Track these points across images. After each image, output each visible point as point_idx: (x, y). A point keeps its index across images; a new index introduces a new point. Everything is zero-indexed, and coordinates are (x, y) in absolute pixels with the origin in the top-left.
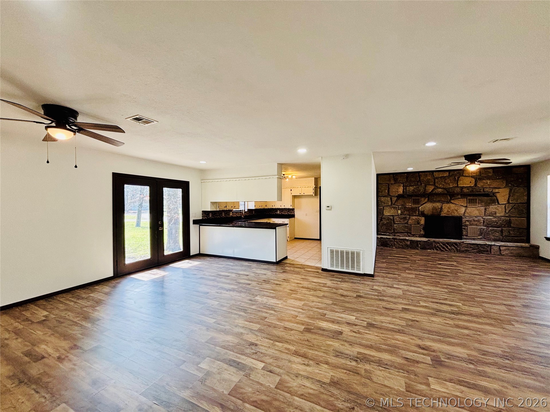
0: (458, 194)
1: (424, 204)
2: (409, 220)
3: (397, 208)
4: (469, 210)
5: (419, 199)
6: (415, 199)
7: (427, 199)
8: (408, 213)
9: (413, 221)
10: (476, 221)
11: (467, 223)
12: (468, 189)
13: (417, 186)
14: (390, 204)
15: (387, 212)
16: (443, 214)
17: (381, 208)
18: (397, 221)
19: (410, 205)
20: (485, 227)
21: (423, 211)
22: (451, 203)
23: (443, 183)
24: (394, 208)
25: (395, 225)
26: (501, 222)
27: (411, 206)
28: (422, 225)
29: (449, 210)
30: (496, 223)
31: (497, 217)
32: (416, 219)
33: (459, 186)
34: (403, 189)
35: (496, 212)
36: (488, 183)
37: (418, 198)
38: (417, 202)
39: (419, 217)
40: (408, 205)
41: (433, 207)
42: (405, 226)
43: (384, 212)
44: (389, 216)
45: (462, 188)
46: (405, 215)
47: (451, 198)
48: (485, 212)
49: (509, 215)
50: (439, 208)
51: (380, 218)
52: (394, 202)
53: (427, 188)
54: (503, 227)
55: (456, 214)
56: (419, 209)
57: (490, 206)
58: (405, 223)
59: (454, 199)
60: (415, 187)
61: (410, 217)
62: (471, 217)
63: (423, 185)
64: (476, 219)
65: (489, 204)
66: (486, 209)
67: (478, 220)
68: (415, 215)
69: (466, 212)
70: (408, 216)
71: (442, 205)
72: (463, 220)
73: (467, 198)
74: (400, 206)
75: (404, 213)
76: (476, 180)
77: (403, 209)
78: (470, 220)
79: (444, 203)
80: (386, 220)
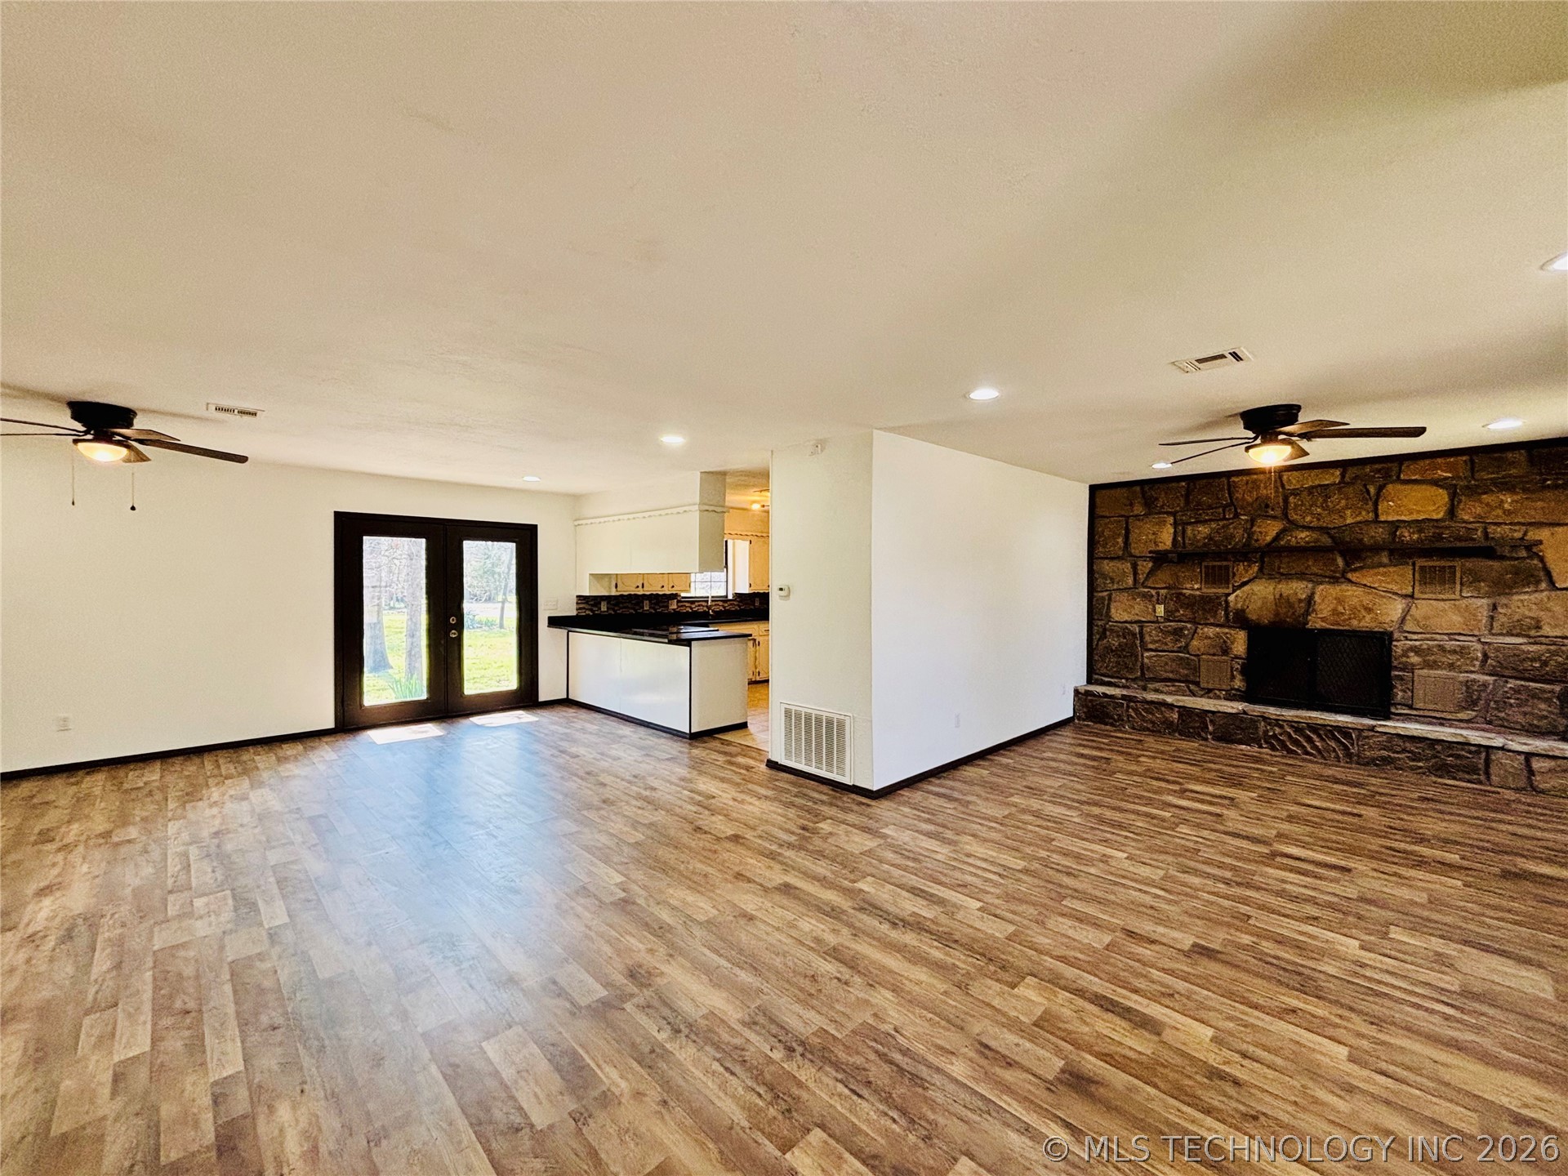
0: (1376, 549)
1: (1245, 584)
2: (1192, 639)
3: (1152, 596)
4: (1423, 608)
5: (1227, 568)
6: (1214, 567)
7: (1256, 567)
8: (1189, 613)
9: (1209, 641)
10: (1454, 652)
11: (1414, 659)
12: (1420, 531)
13: (1221, 523)
14: (1130, 581)
15: (1120, 611)
16: (1315, 622)
17: (1103, 598)
18: (1154, 642)
19: (1196, 586)
20: (1490, 679)
21: (1243, 611)
22: (1350, 581)
23: (1319, 510)
24: (1145, 596)
25: (1146, 654)
26: (1560, 659)
27: (1199, 589)
28: (1237, 657)
29: (1341, 609)
30: (1537, 665)
31: (1543, 640)
32: (1218, 635)
33: (1382, 518)
34: (1175, 533)
35: (1538, 621)
36: (1506, 506)
37: (1225, 563)
38: (1220, 576)
39: (1226, 630)
40: (1189, 586)
41: (1277, 596)
42: (1182, 658)
43: (1113, 611)
44: (1126, 622)
45: (1395, 525)
46: (1181, 621)
47: (1347, 564)
48: (1492, 618)
50: (1300, 601)
51: (1101, 630)
52: (1141, 577)
53: (1254, 528)
55: (1366, 623)
56: (1227, 602)
57: (1516, 597)
58: (1180, 647)
59: (1361, 568)
60: (1214, 525)
61: (1196, 628)
62: (1428, 636)
63: (1243, 517)
64: (1450, 645)
65: (1511, 588)
66: (1494, 607)
67: (1458, 649)
68: (1212, 621)
69: (1408, 617)
70: (1189, 626)
71: (1313, 588)
72: (1396, 646)
73: (1414, 564)
74: (1163, 592)
75: (1177, 614)
76: (1453, 496)
77: (1172, 600)
78: (1425, 647)
79: (1321, 583)
80: (1118, 636)
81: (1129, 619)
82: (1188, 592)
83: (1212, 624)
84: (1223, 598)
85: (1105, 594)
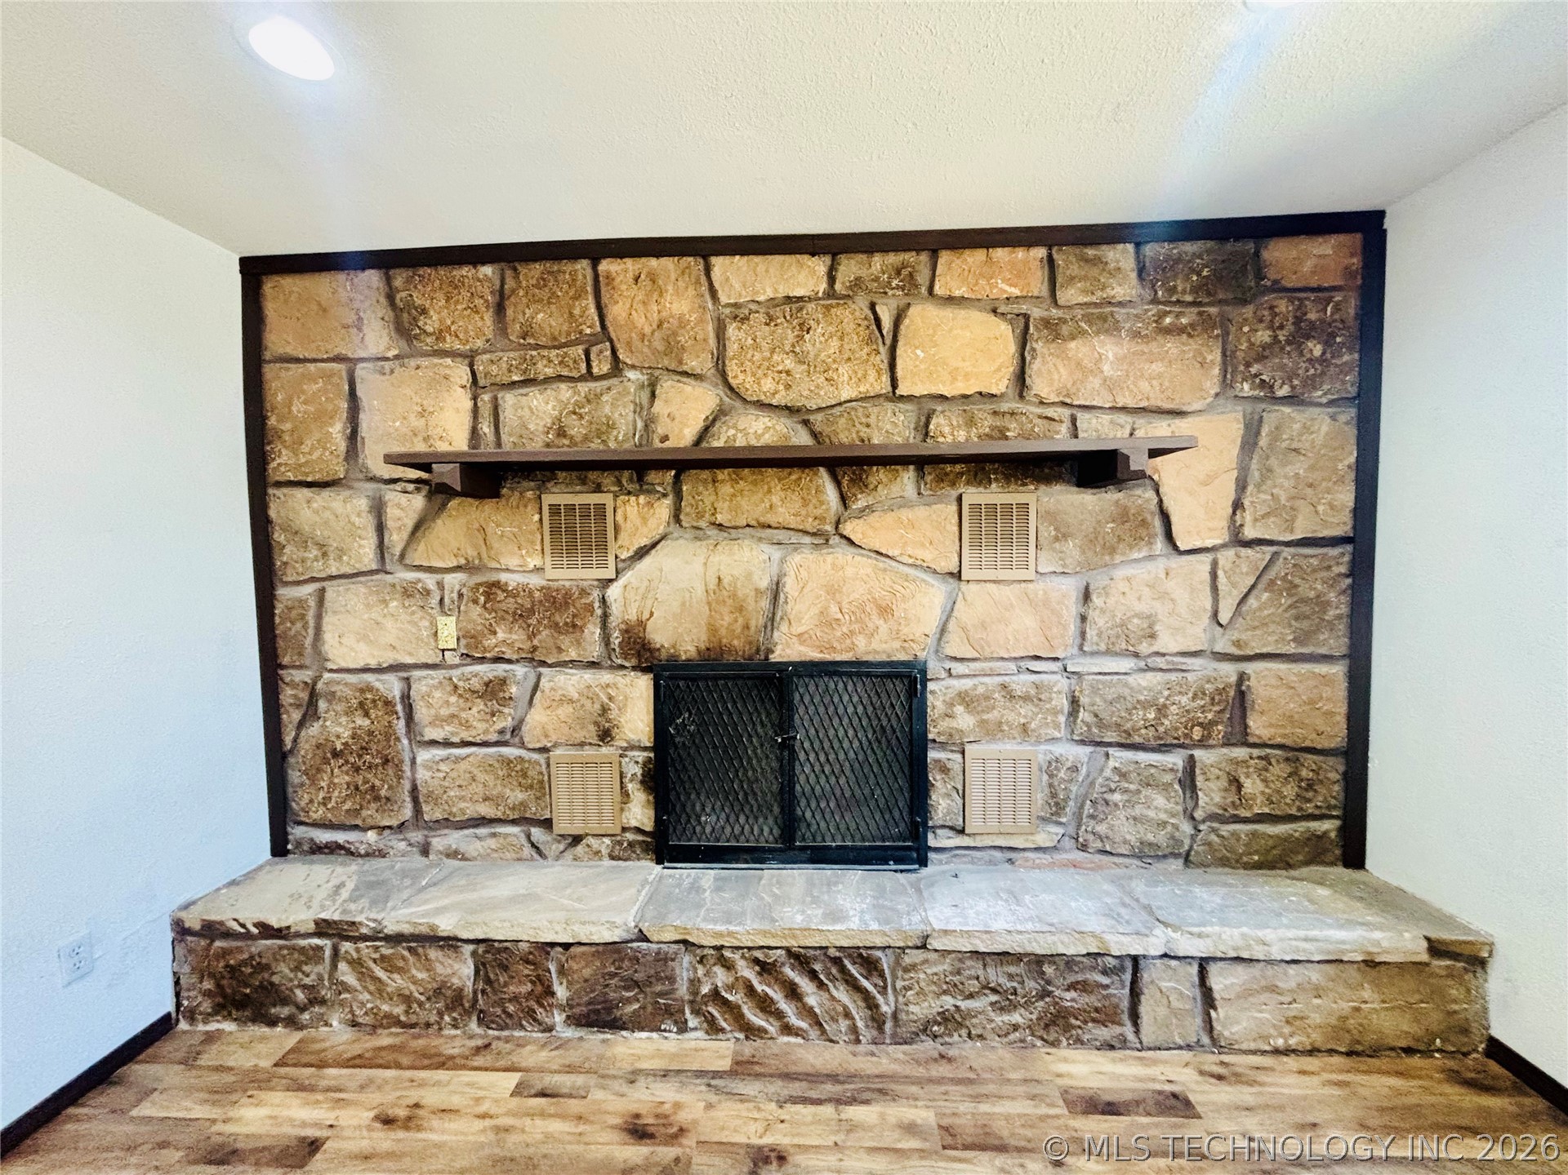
1: (642, 553)
2: (530, 704)
3: (428, 592)
4: (976, 601)
5: (601, 509)
6: (571, 508)
7: (664, 508)
8: (518, 637)
9: (569, 709)
10: (1026, 698)
11: (964, 721)
12: (971, 422)
13: (584, 388)
14: (369, 551)
15: (350, 640)
16: (788, 649)
17: (302, 603)
18: (438, 721)
19: (533, 561)
20: (1084, 751)
21: (642, 624)
22: (849, 542)
23: (789, 363)
24: (409, 593)
25: (424, 755)
26: (1184, 700)
27: (538, 570)
28: (632, 746)
29: (834, 609)
30: (1151, 715)
31: (1160, 662)
32: (588, 694)
33: (902, 390)
34: (475, 411)
35: (1151, 620)
36: (1106, 368)
37: (592, 498)
38: (584, 535)
39: (606, 677)
40: (513, 562)
41: (712, 585)
42: (508, 762)
43: (329, 637)
44: (366, 670)
45: (928, 406)
46: (498, 660)
47: (844, 499)
48: (1083, 619)
49: (1237, 644)
50: (758, 593)
51: (304, 696)
52: (396, 539)
53: (659, 407)
54: (1202, 744)
55: (881, 642)
56: (603, 601)
57: (1120, 573)
58: (501, 732)
59: (869, 509)
60: (565, 391)
61: (539, 676)
62: (986, 665)
63: (632, 375)
64: (1022, 682)
65: (1112, 551)
66: (1087, 596)
67: (1033, 692)
68: (573, 654)
69: (951, 626)
70: (520, 670)
71: (783, 561)
72: (932, 692)
73: (960, 499)
74: (453, 580)
75: (490, 642)
76: (1023, 341)
77: (475, 602)
78: (981, 690)
79: (797, 547)
80: (349, 712)
81: (373, 663)
82: (512, 580)
83: (572, 663)
84: (596, 594)
85: (310, 588)
